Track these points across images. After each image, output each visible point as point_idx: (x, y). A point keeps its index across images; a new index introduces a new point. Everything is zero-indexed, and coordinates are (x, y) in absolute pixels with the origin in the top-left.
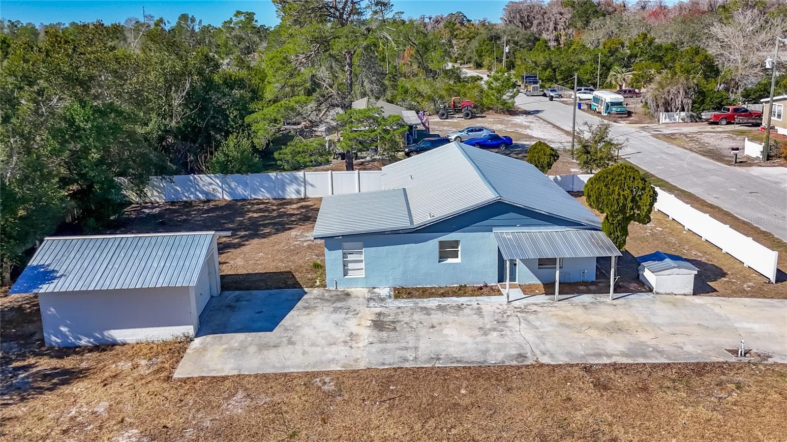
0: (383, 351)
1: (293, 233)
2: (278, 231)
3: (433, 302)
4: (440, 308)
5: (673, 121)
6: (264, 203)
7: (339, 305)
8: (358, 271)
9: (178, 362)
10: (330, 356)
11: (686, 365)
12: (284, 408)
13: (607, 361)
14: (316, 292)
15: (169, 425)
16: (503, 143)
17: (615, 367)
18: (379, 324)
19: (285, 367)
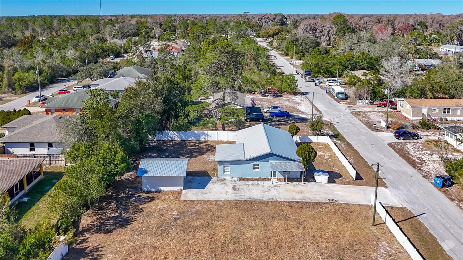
0: (235, 196)
1: (205, 156)
2: (200, 155)
3: (250, 183)
4: (252, 185)
5: (363, 104)
6: (193, 143)
7: (222, 182)
8: (228, 172)
9: (180, 196)
10: (221, 197)
11: (315, 202)
12: (211, 208)
13: (295, 200)
14: (215, 178)
15: (184, 211)
16: (285, 115)
17: (296, 202)
18: (234, 189)
19: (210, 199)
